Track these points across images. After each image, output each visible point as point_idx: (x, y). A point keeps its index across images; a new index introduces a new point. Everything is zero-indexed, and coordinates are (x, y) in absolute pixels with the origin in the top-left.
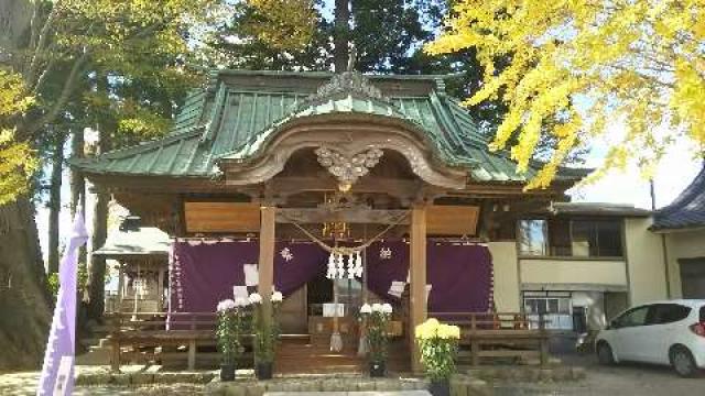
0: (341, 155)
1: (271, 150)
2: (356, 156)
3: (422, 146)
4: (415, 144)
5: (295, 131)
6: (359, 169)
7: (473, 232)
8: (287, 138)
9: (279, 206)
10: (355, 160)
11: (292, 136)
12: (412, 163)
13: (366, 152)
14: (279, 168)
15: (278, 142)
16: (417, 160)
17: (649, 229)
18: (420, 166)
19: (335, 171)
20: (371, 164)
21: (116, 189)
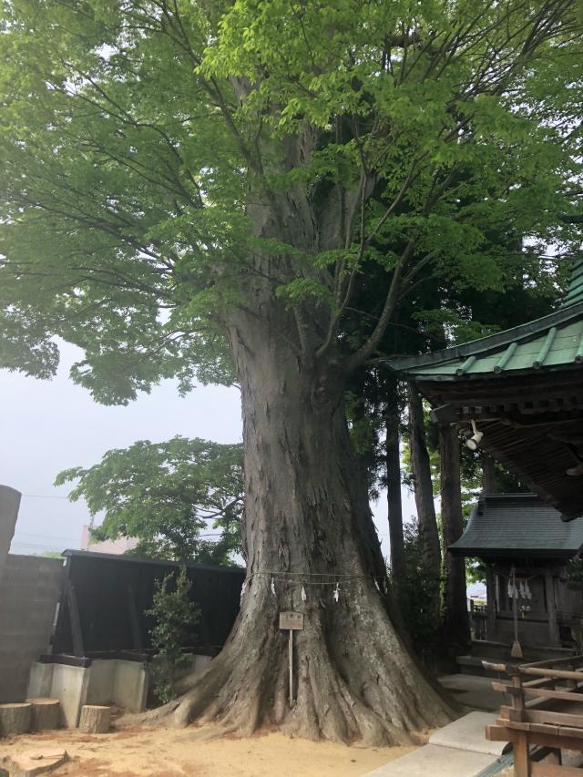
21: (479, 409)
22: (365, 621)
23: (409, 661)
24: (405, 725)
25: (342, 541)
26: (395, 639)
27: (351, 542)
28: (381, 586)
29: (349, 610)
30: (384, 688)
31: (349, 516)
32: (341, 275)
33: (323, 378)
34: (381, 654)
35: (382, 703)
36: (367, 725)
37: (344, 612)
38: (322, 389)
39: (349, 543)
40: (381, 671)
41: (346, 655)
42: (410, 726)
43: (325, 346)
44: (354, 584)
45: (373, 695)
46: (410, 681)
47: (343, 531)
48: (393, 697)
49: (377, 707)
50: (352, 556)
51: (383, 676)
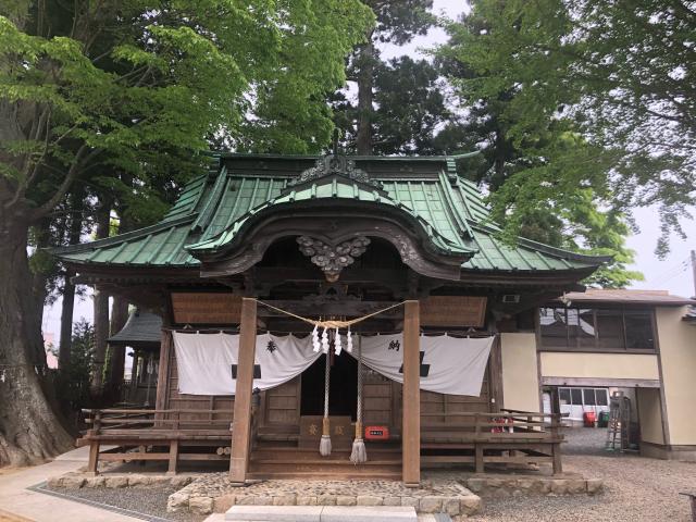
0: (325, 244)
1: (248, 239)
2: (340, 245)
3: (411, 233)
4: (404, 231)
5: (274, 218)
6: (344, 259)
7: (480, 324)
8: (267, 226)
9: (260, 298)
10: (339, 249)
11: (271, 223)
12: (402, 252)
13: (351, 241)
14: (259, 258)
15: (255, 231)
16: (408, 249)
17: (684, 319)
18: (410, 255)
19: (318, 261)
20: (357, 252)
21: (97, 279)
22: (23, 394)
23: (53, 417)
24: (43, 454)
25: (12, 341)
26: (44, 405)
27: (19, 342)
28: (40, 371)
29: (11, 387)
30: (32, 436)
31: (20, 324)
32: (29, 163)
33: (9, 224)
34: (33, 414)
35: (29, 444)
36: (15, 456)
37: (8, 390)
38: (6, 232)
39: (18, 343)
40: (31, 425)
41: (6, 417)
42: (47, 455)
43: (14, 201)
44: (18, 370)
45: (23, 440)
46: (51, 429)
47: (14, 335)
48: (37, 440)
49: (25, 447)
50: (18, 352)
51: (32, 428)
